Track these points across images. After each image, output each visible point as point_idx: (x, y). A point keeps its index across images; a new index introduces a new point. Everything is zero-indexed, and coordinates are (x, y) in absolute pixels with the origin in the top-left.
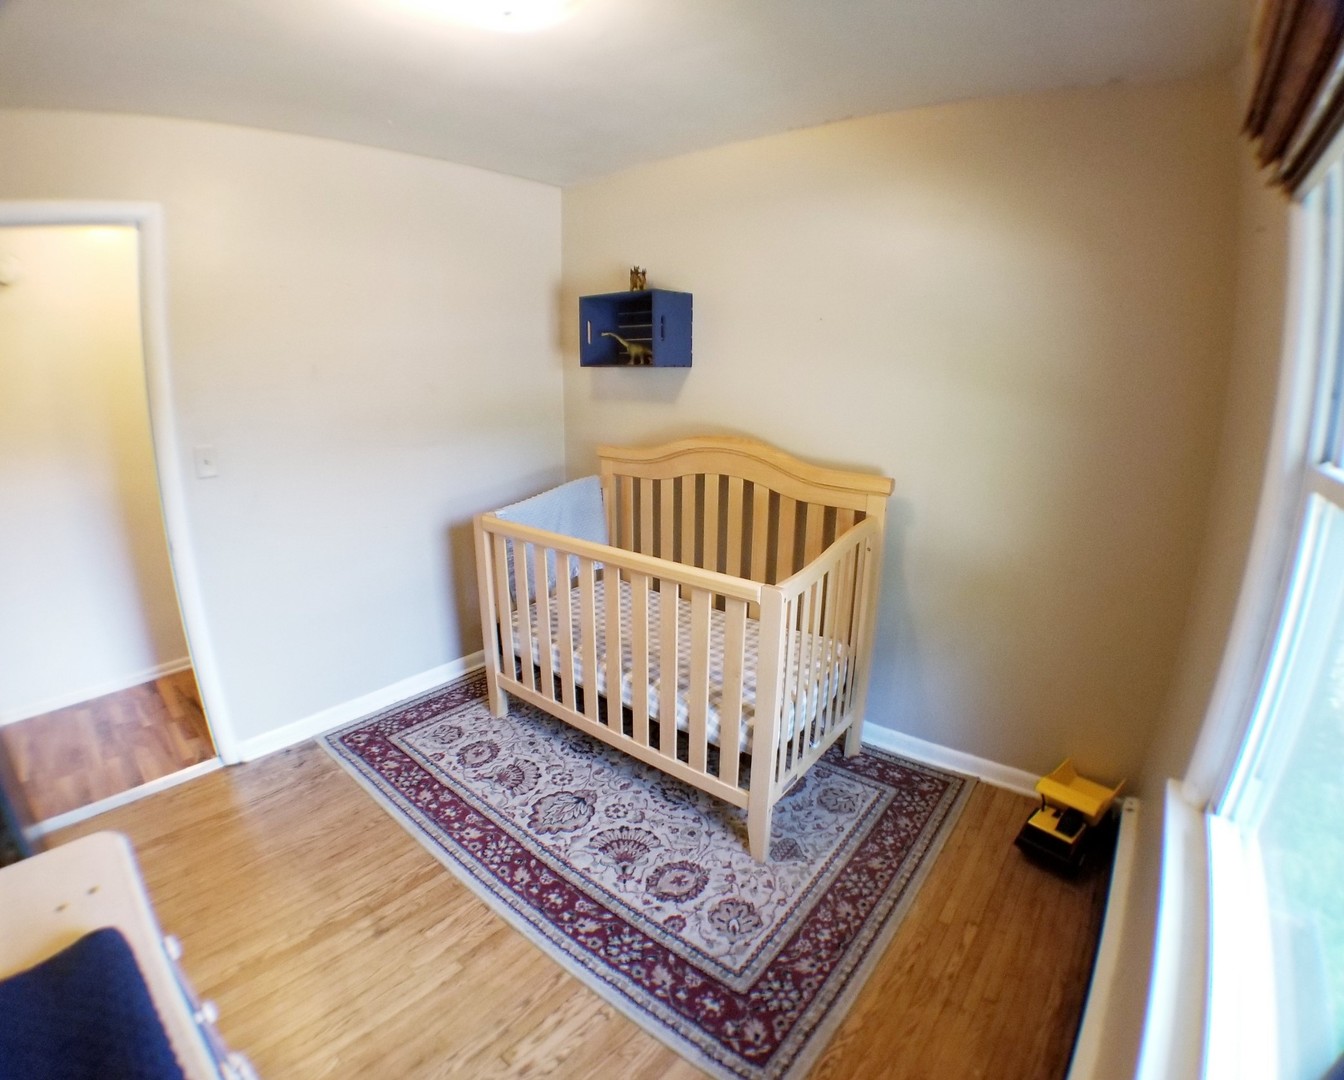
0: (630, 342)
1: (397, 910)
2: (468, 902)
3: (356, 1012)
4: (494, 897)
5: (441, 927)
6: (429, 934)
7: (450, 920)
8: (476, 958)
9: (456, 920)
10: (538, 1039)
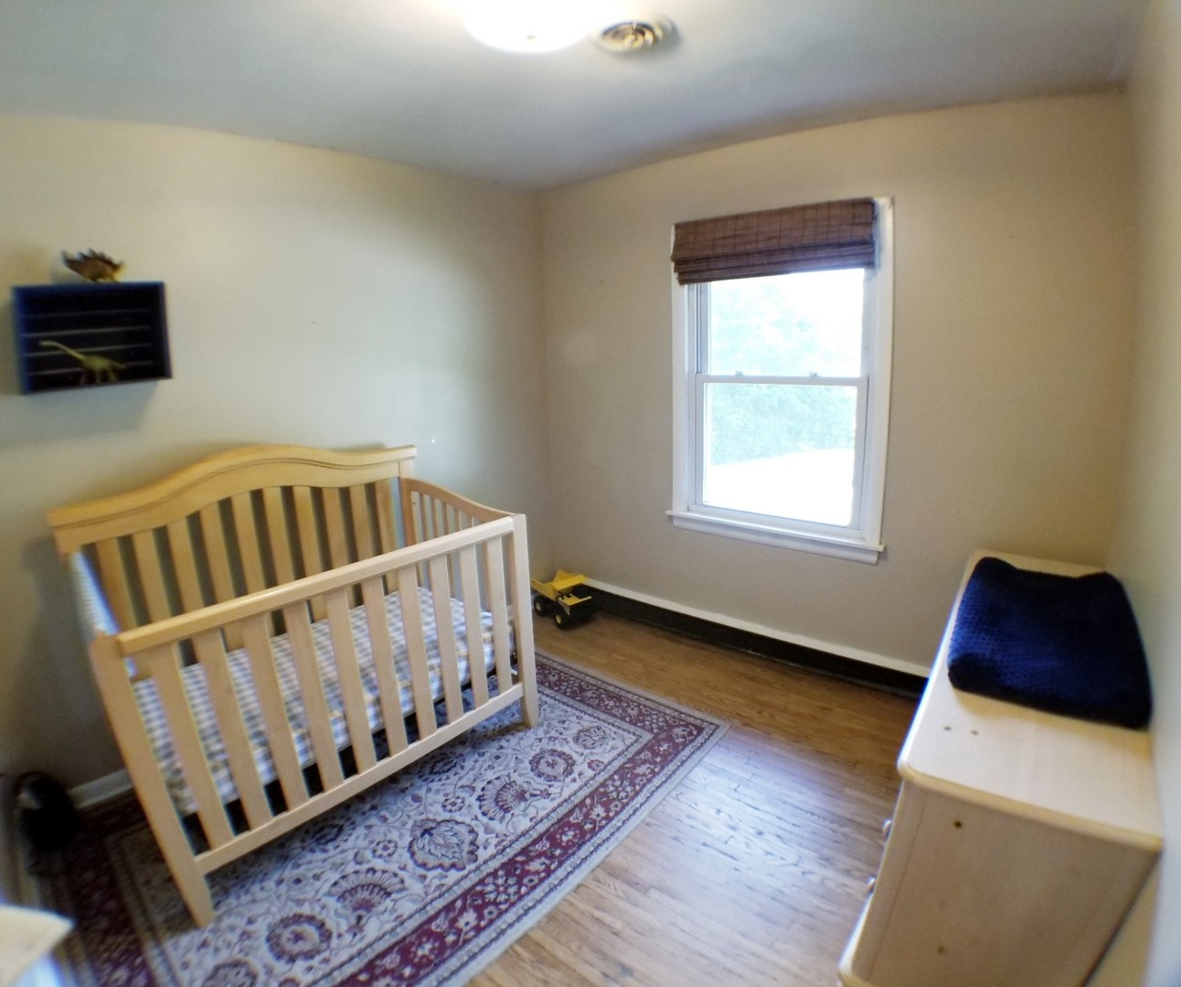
0: (85, 353)
1: (591, 965)
2: (571, 904)
3: (724, 953)
4: (565, 883)
5: (607, 918)
6: (618, 925)
7: (597, 913)
8: (639, 881)
9: (597, 908)
10: (706, 826)
